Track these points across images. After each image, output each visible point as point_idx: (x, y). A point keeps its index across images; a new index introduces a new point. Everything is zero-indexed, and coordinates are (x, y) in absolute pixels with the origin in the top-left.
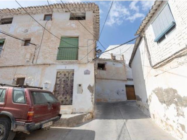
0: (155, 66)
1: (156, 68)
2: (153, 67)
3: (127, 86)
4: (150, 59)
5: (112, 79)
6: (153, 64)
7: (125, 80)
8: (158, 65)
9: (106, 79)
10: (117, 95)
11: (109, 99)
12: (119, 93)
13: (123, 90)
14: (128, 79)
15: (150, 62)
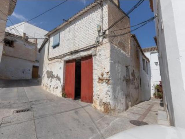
0: (49, 59)
1: (49, 60)
2: (48, 59)
3: (34, 67)
4: (48, 54)
5: (20, 58)
6: (49, 58)
7: (33, 61)
8: (50, 59)
9: (12, 57)
10: (22, 73)
11: (12, 77)
12: (25, 72)
13: (29, 70)
14: (36, 61)
15: (48, 56)
